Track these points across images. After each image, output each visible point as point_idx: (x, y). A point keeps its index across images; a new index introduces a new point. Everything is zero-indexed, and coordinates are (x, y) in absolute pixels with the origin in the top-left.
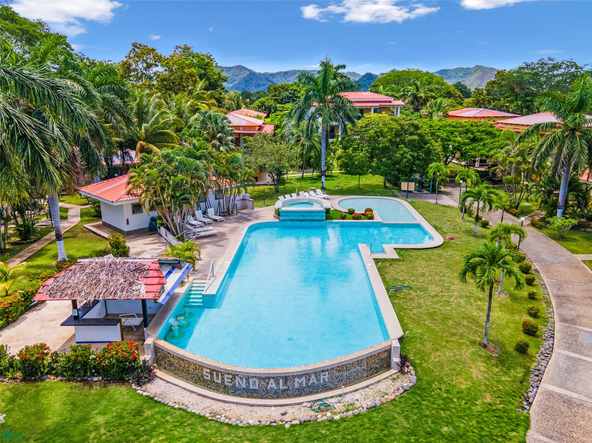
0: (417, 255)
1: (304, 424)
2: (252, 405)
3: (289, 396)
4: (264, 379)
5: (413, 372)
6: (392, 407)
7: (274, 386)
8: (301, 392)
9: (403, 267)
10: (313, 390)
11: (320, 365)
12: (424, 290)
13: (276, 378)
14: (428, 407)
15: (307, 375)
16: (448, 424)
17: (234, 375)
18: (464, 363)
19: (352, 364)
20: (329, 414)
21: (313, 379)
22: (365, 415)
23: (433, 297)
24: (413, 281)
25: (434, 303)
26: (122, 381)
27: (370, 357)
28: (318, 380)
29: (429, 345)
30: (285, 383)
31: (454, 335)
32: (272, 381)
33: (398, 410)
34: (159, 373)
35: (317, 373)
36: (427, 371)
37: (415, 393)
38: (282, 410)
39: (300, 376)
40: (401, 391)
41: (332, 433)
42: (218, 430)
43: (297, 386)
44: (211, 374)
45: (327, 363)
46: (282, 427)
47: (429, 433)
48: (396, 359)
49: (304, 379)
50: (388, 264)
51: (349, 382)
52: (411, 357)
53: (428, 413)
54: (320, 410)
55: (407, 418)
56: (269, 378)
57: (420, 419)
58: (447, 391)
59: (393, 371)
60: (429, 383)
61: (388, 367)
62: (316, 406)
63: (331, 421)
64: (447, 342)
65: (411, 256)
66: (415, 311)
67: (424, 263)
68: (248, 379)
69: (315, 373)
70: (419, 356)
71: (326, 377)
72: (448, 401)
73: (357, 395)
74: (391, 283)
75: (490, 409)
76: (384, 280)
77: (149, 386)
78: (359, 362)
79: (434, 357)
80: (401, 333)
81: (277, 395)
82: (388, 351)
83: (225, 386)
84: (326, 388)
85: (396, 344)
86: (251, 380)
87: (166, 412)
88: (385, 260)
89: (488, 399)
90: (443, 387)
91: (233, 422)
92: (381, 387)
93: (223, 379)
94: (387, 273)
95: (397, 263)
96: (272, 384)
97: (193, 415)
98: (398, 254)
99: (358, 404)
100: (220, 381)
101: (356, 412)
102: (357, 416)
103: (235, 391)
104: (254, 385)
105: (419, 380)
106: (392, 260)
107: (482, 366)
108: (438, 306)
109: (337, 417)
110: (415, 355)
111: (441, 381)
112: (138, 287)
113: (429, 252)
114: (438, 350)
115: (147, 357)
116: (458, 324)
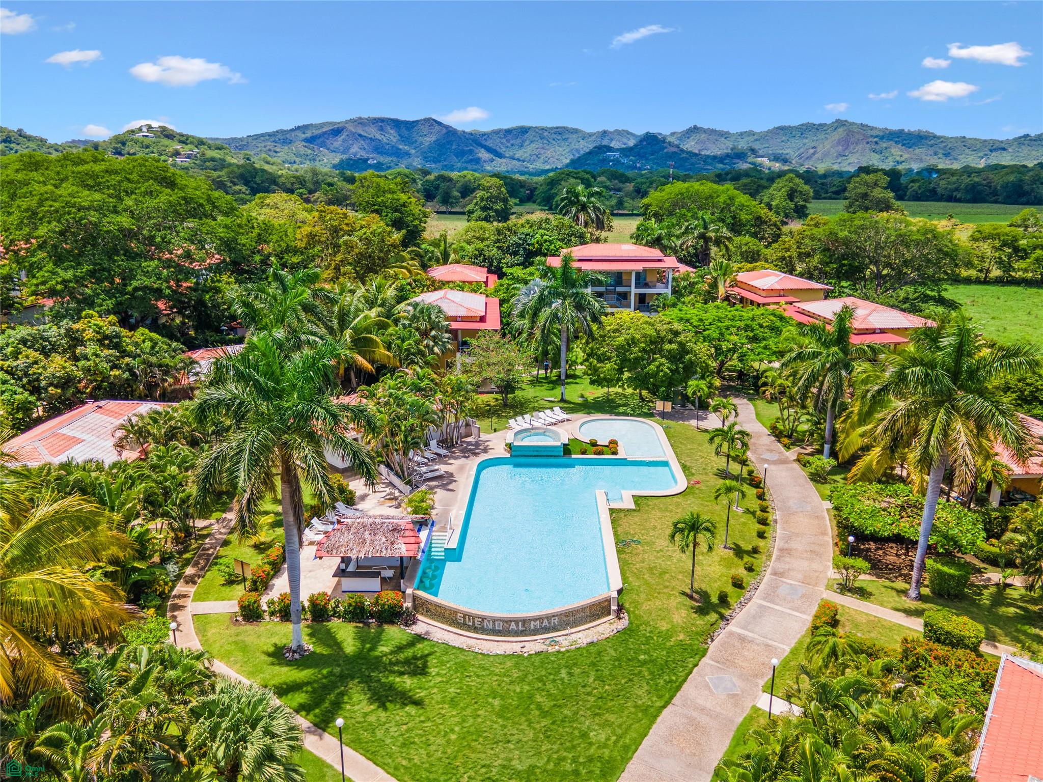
0: (655, 505)
1: (538, 653)
2: (498, 641)
3: (526, 635)
4: (507, 622)
5: (627, 618)
6: (606, 643)
7: (515, 627)
8: (535, 632)
9: (636, 518)
10: (546, 630)
11: (550, 611)
12: (651, 544)
13: (516, 621)
14: (633, 643)
15: (540, 619)
16: (645, 653)
17: (483, 619)
18: (668, 610)
19: (577, 611)
20: (557, 647)
21: (546, 623)
22: (584, 648)
23: (658, 552)
24: (643, 535)
25: (657, 558)
26: (392, 622)
27: (592, 606)
28: (550, 623)
29: (643, 596)
30: (523, 625)
31: (667, 587)
32: (513, 623)
33: (610, 645)
34: (420, 617)
35: (549, 617)
36: (638, 617)
37: (625, 633)
38: (522, 644)
39: (535, 620)
40: (615, 631)
41: (559, 659)
42: (475, 658)
43: (532, 627)
44: (464, 618)
45: (557, 609)
46: (522, 656)
47: (629, 660)
48: (614, 607)
49: (538, 622)
50: (622, 515)
51: (575, 624)
52: (627, 605)
53: (632, 647)
54: (550, 645)
55: (615, 650)
56: (511, 621)
57: (625, 650)
58: (651, 632)
59: (611, 617)
60: (638, 626)
61: (609, 614)
62: (548, 642)
63: (559, 652)
64: (659, 593)
65: (648, 506)
66: (638, 566)
67: (659, 514)
68: (494, 622)
69: (547, 618)
70: (633, 605)
71: (555, 621)
72: (648, 639)
73: (580, 635)
74: (621, 537)
75: (681, 644)
76: (616, 534)
77: (414, 626)
78: (583, 609)
79: (646, 606)
80: (620, 586)
81: (517, 633)
82: (608, 601)
83: (476, 628)
84: (555, 629)
85: (615, 595)
86: (497, 623)
87: (434, 645)
88: (620, 510)
89: (681, 637)
90: (648, 629)
91: (485, 652)
92: (600, 629)
93: (474, 622)
94: (620, 525)
95: (632, 513)
96: (513, 626)
97: (454, 647)
98: (635, 502)
99: (580, 641)
100: (471, 624)
101: (578, 646)
102: (578, 649)
103: (483, 630)
104: (499, 626)
105: (631, 623)
106: (628, 510)
107: (684, 613)
108: (660, 561)
109: (563, 650)
110: (630, 603)
111: (647, 624)
112: (399, 546)
113: (668, 499)
114: (650, 600)
115: (408, 604)
116: (673, 578)
